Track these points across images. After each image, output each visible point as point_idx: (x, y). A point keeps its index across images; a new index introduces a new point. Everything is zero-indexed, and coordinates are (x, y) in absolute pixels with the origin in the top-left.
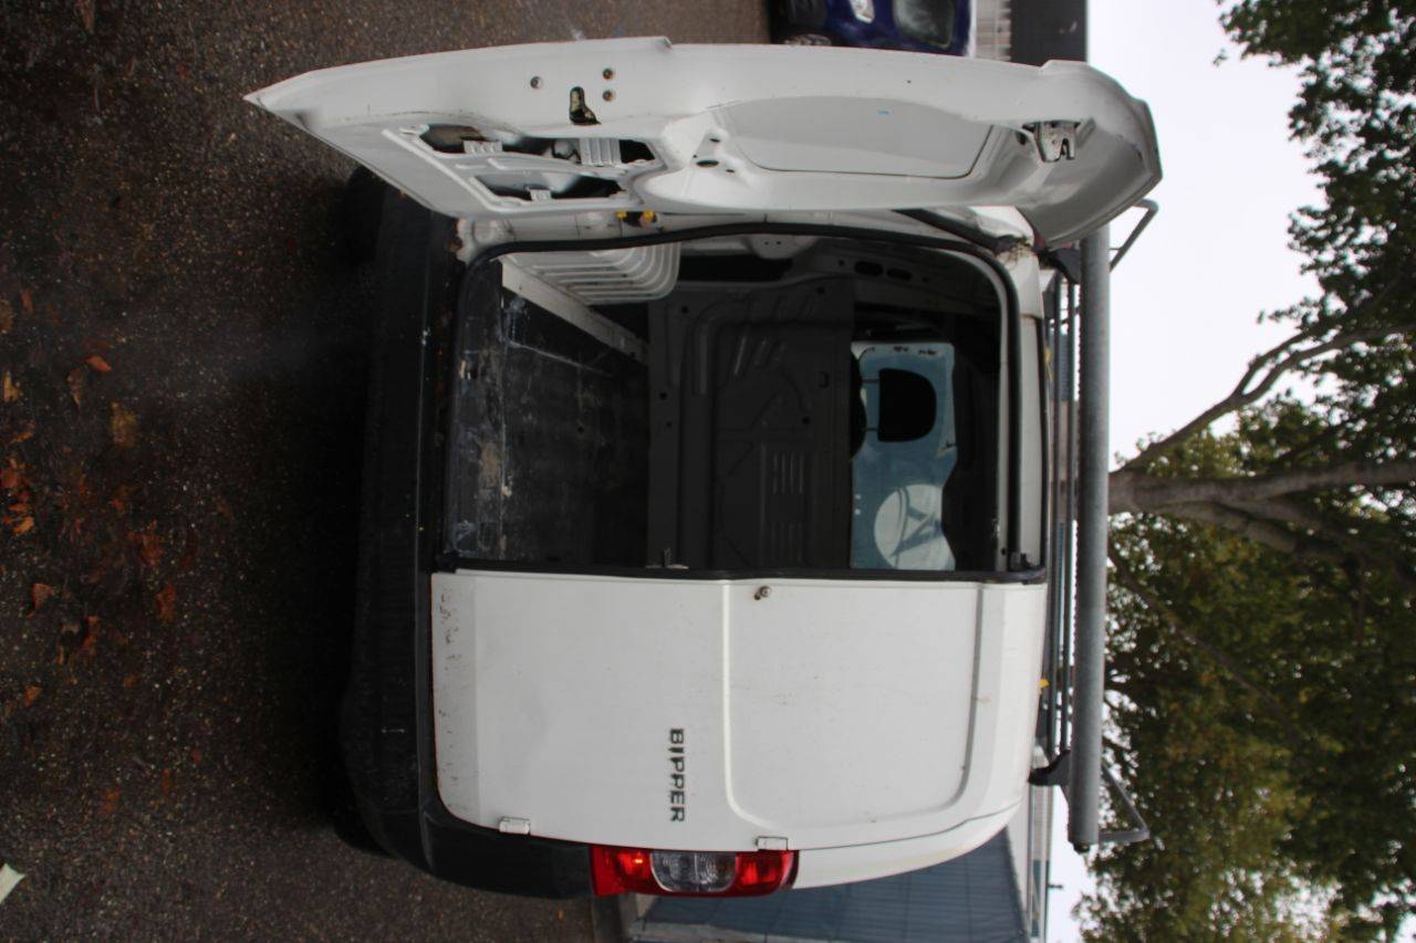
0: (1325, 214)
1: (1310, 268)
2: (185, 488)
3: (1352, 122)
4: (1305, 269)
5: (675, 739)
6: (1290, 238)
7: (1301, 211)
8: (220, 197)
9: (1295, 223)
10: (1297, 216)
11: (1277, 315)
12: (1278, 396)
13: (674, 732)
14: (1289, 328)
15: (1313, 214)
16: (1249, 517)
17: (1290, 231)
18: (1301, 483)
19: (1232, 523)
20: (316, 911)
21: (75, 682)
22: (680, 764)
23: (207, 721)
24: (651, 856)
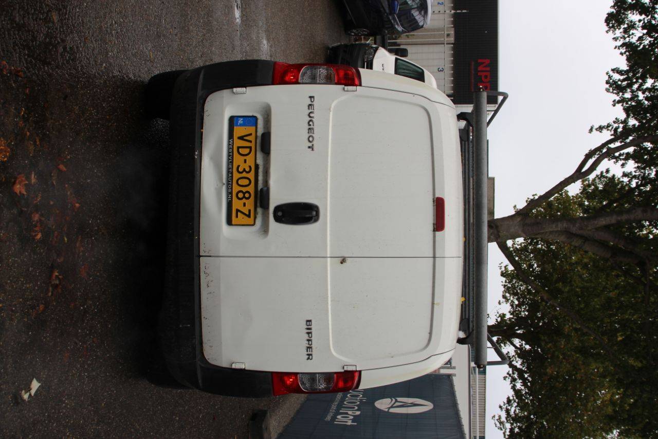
0: (627, 72)
1: (619, 102)
2: (90, 222)
3: (640, 21)
4: (615, 103)
5: (308, 324)
6: (607, 86)
7: (613, 70)
8: (100, 92)
9: (610, 77)
10: (611, 73)
11: (600, 129)
12: (602, 173)
13: (308, 321)
14: (607, 135)
15: (620, 72)
16: (585, 239)
17: (607, 82)
18: (612, 220)
19: (576, 242)
20: (139, 418)
21: (55, 304)
22: (310, 335)
23: (99, 325)
24: (298, 376)
